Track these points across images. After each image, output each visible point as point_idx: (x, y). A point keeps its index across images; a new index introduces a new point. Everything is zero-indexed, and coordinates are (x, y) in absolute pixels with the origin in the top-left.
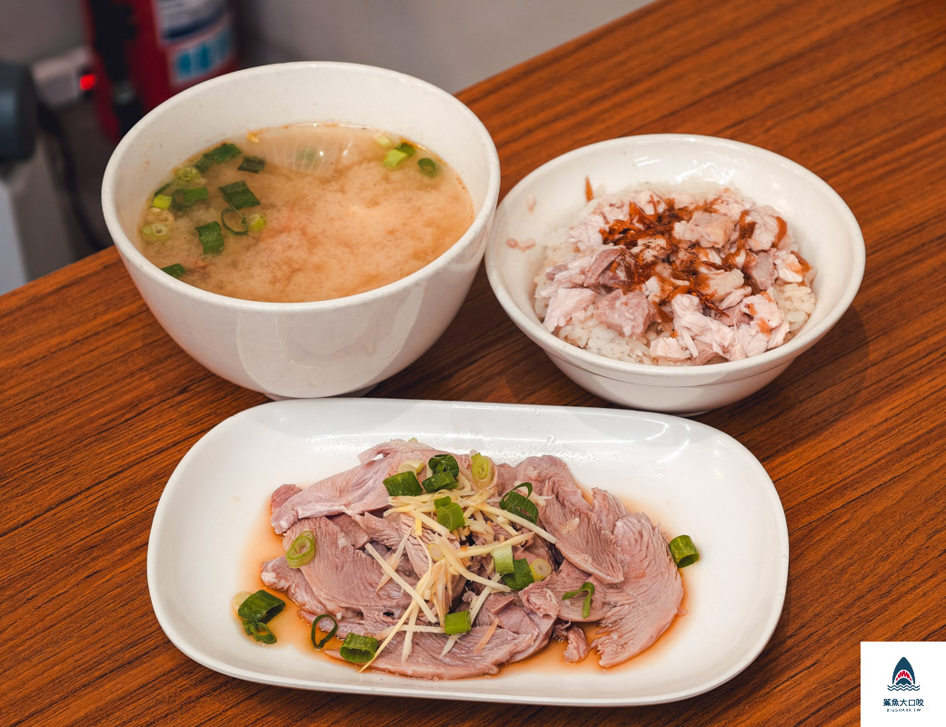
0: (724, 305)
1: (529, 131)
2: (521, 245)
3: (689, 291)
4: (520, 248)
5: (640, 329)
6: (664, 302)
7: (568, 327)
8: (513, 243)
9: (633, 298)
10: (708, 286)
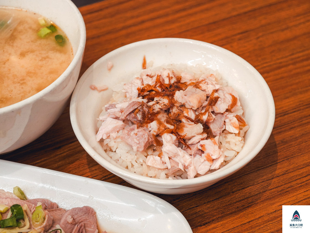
0: (190, 142)
1: (143, 22)
2: (99, 89)
3: (172, 132)
4: (98, 90)
5: (142, 149)
6: (158, 135)
7: (108, 140)
8: (93, 87)
9: (141, 131)
10: (183, 131)
